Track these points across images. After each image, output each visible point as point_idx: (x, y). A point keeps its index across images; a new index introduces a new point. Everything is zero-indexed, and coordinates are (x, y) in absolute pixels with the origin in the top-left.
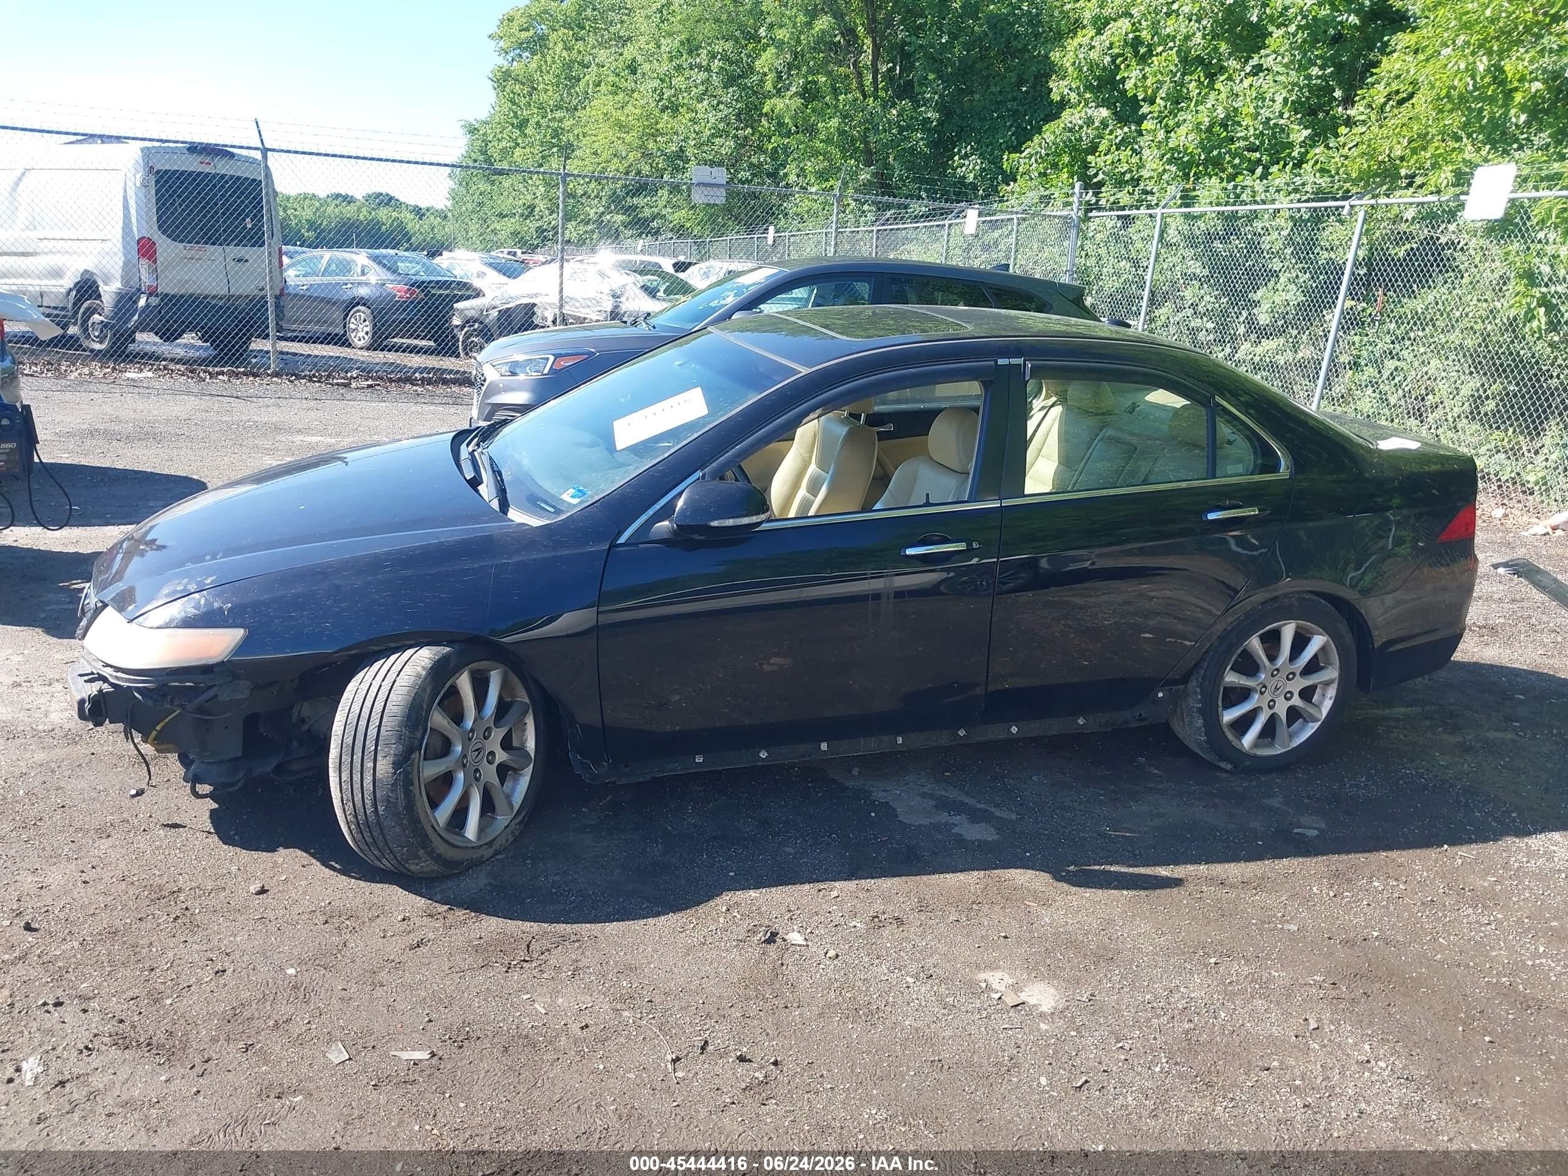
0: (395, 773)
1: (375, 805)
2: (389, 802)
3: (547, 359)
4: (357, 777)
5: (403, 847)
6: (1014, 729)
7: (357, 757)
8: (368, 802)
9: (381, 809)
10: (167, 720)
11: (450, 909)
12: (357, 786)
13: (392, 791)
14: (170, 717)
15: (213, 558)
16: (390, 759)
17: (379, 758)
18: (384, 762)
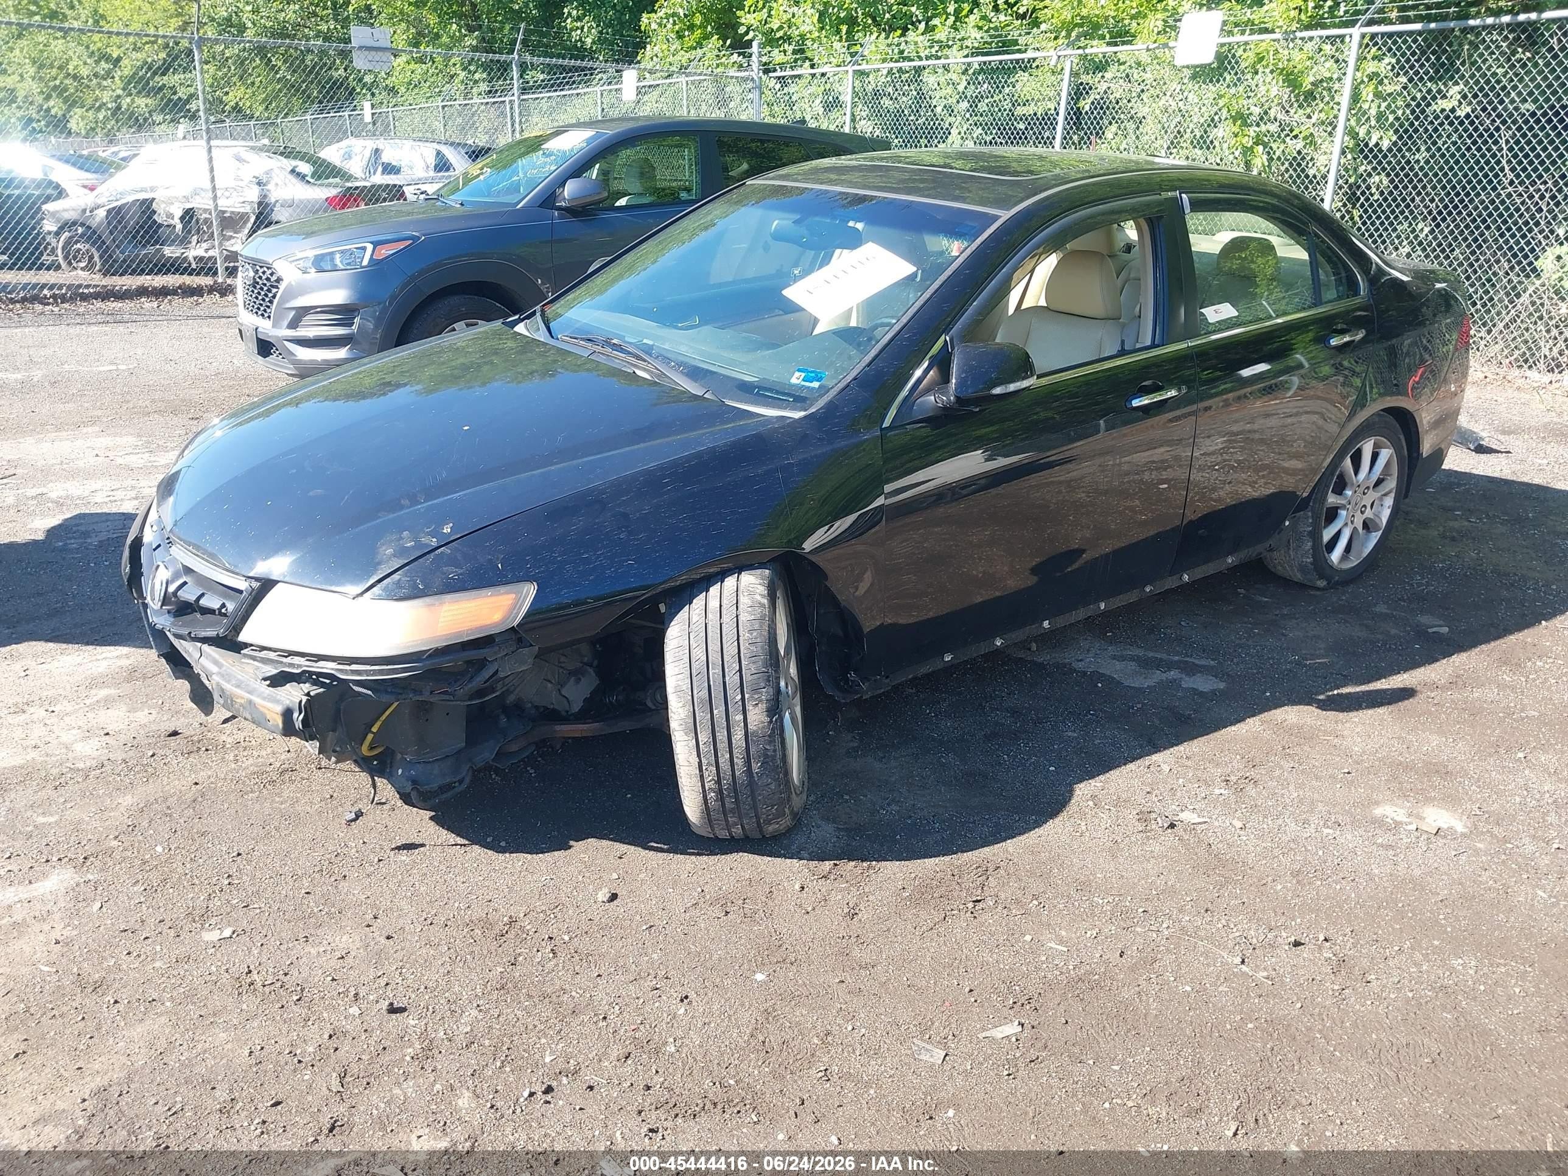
0: (771, 721)
1: (748, 762)
2: (766, 756)
3: (364, 249)
4: (722, 735)
5: (773, 806)
6: (1186, 577)
7: (719, 712)
8: (739, 762)
9: (756, 767)
10: (384, 717)
11: (836, 865)
12: (723, 746)
13: (771, 742)
14: (388, 713)
15: (414, 501)
16: (763, 706)
17: (749, 707)
18: (757, 710)
